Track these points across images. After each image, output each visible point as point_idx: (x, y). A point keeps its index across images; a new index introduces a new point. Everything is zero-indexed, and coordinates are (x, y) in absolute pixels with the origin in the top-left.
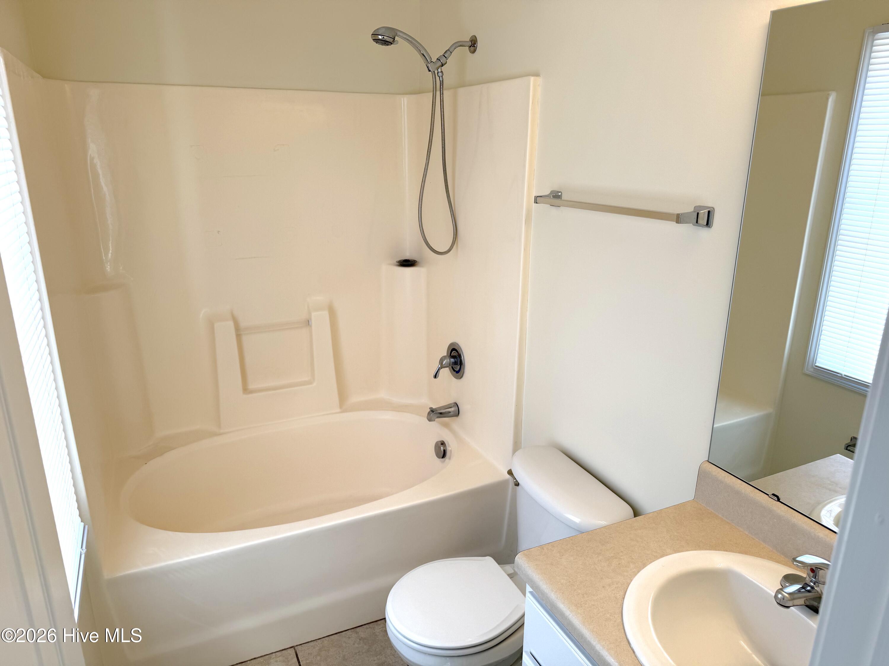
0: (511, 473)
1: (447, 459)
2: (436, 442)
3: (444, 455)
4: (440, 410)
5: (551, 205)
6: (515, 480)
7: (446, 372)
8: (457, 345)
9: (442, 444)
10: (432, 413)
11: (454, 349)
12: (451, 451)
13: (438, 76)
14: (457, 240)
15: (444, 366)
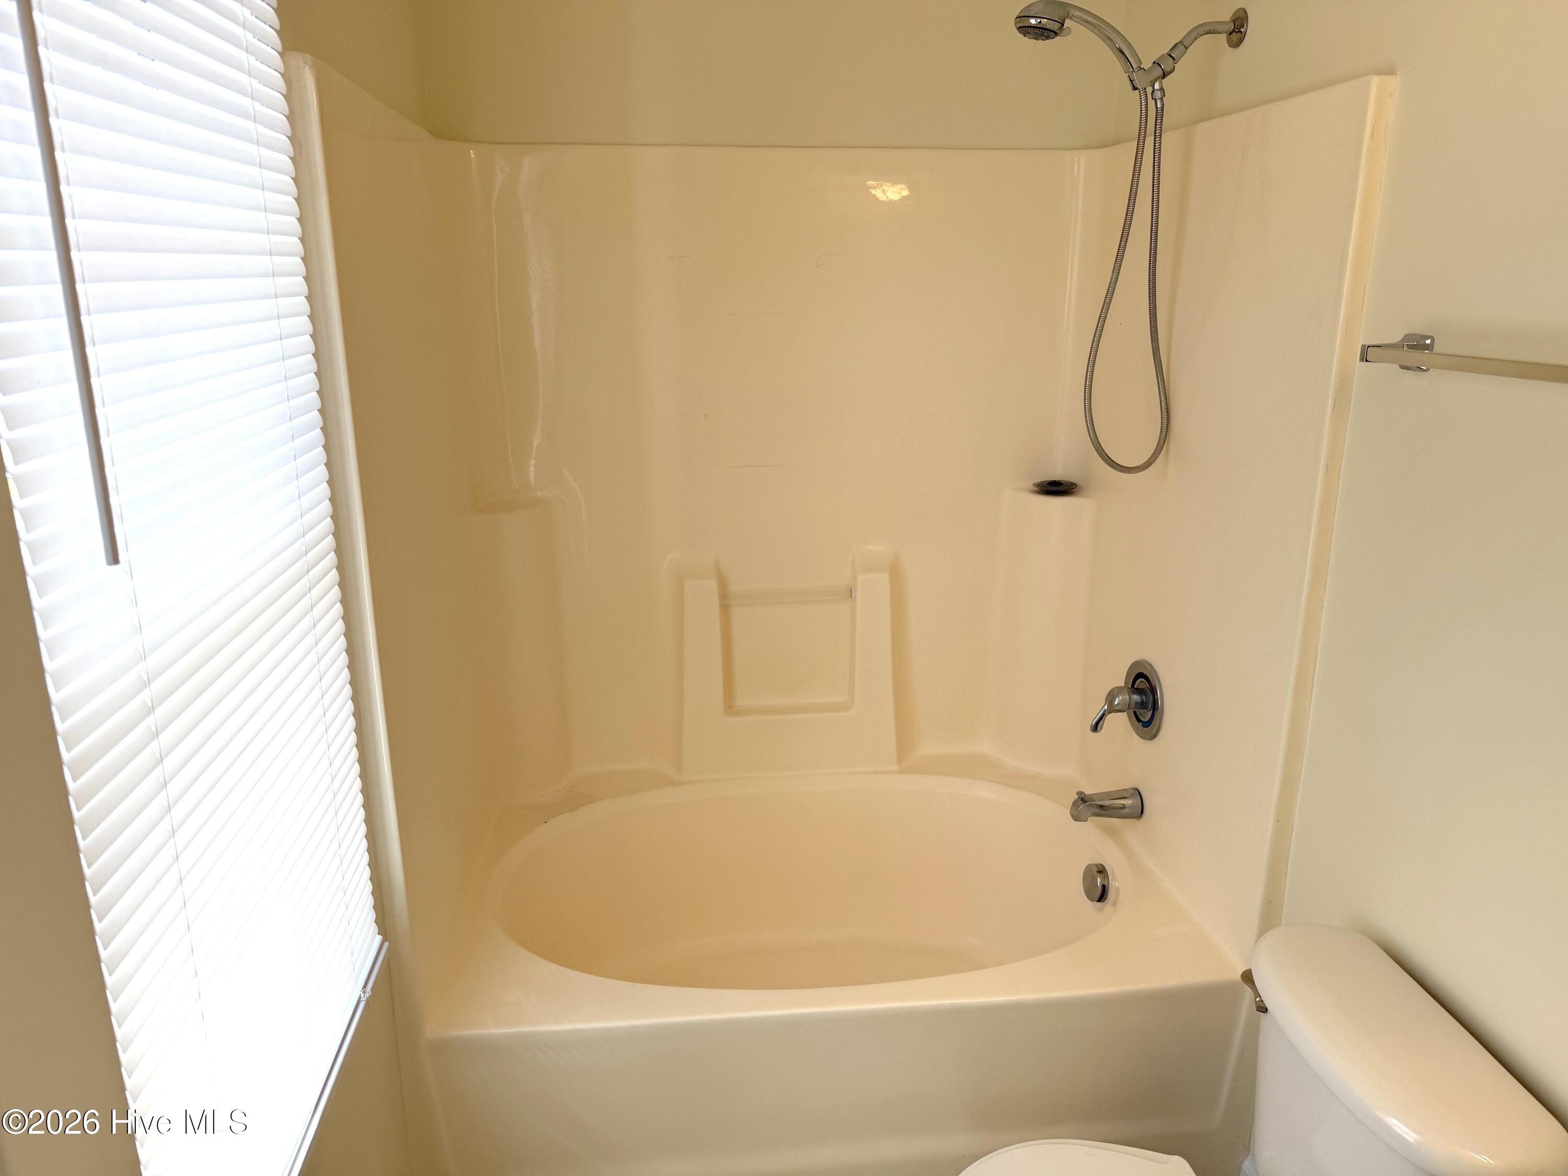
0: (1251, 978)
1: (1107, 906)
2: (1087, 864)
3: (1102, 897)
4: (1101, 800)
5: (1403, 367)
6: (1258, 999)
7: (1120, 722)
8: (1148, 666)
9: (1099, 872)
10: (1081, 804)
11: (1140, 675)
12: (1118, 890)
13: (1153, 99)
14: (1168, 443)
15: (1116, 708)
